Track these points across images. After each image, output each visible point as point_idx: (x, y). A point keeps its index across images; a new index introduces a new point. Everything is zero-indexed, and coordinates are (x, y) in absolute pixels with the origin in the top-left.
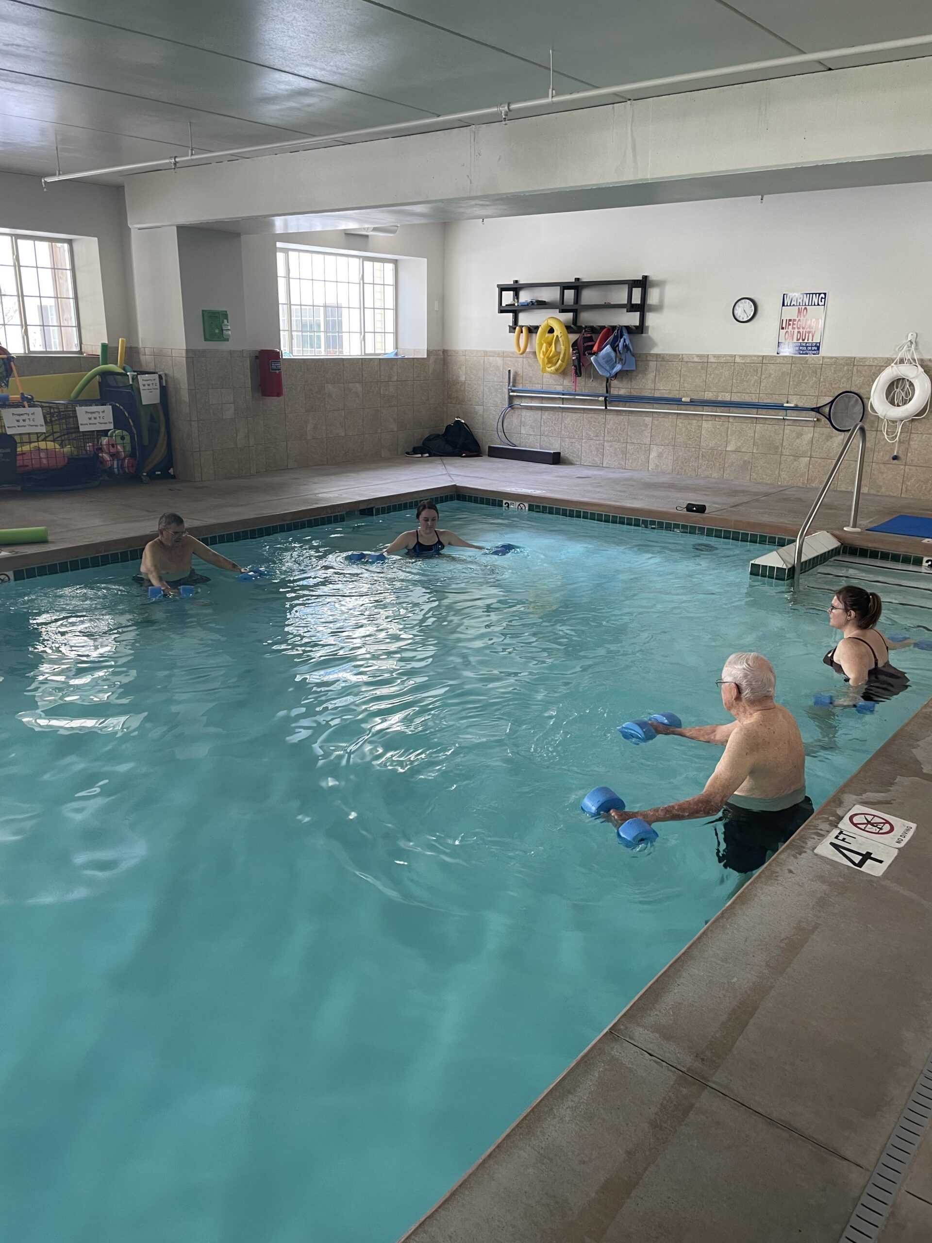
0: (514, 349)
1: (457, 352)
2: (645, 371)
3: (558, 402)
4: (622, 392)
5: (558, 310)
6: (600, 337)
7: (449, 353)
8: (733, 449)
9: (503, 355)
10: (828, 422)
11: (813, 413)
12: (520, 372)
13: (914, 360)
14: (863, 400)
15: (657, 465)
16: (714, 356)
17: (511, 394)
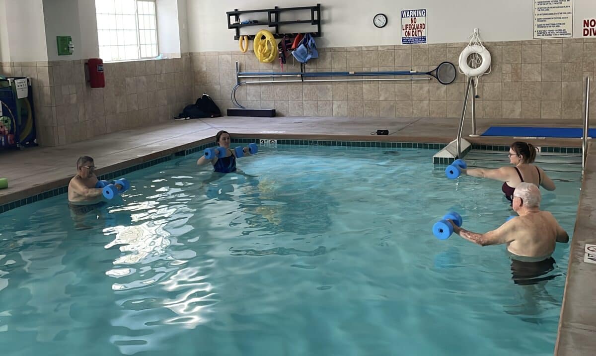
0: (240, 49)
1: (199, 53)
2: (324, 58)
3: (271, 79)
4: (312, 71)
5: (268, 26)
6: (295, 40)
7: (194, 55)
8: (383, 99)
9: (231, 54)
10: (437, 80)
11: (428, 75)
12: (243, 62)
13: (479, 43)
14: (455, 66)
15: (338, 113)
16: (366, 47)
17: (239, 76)
